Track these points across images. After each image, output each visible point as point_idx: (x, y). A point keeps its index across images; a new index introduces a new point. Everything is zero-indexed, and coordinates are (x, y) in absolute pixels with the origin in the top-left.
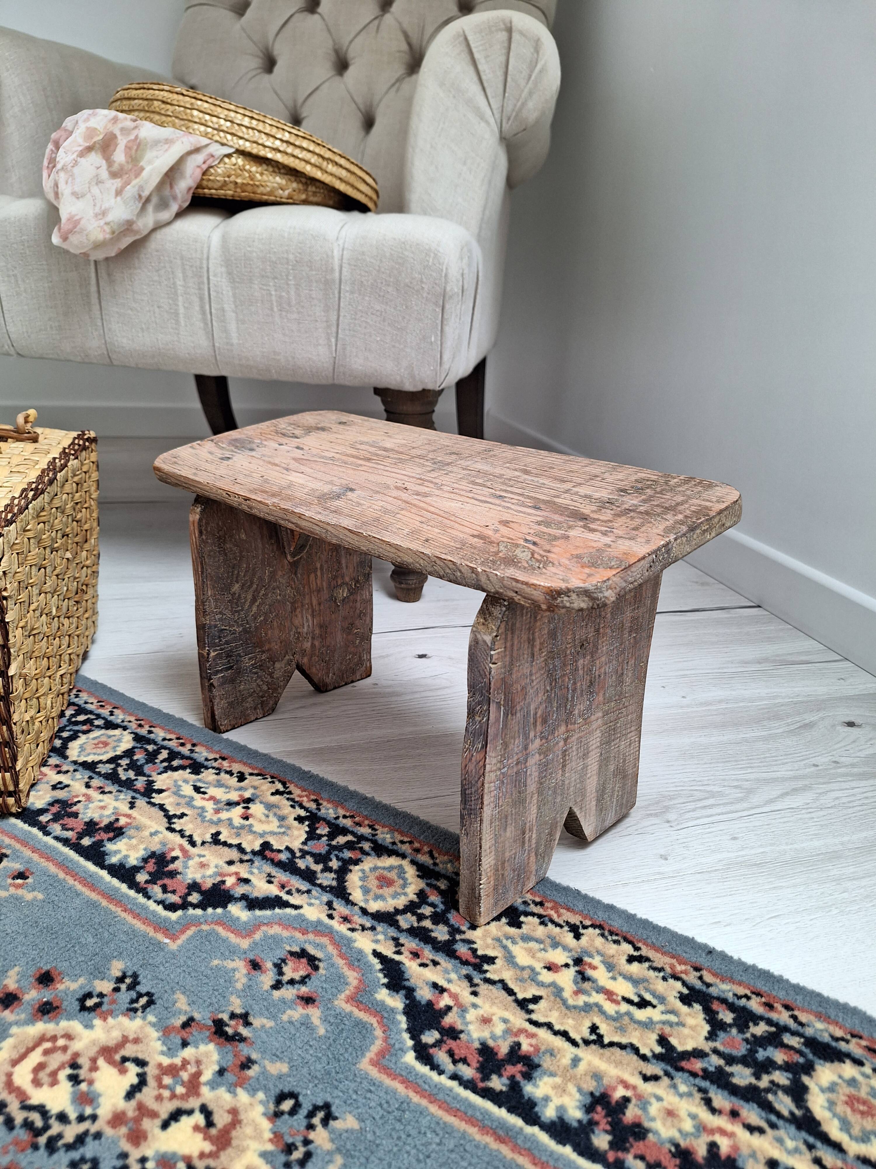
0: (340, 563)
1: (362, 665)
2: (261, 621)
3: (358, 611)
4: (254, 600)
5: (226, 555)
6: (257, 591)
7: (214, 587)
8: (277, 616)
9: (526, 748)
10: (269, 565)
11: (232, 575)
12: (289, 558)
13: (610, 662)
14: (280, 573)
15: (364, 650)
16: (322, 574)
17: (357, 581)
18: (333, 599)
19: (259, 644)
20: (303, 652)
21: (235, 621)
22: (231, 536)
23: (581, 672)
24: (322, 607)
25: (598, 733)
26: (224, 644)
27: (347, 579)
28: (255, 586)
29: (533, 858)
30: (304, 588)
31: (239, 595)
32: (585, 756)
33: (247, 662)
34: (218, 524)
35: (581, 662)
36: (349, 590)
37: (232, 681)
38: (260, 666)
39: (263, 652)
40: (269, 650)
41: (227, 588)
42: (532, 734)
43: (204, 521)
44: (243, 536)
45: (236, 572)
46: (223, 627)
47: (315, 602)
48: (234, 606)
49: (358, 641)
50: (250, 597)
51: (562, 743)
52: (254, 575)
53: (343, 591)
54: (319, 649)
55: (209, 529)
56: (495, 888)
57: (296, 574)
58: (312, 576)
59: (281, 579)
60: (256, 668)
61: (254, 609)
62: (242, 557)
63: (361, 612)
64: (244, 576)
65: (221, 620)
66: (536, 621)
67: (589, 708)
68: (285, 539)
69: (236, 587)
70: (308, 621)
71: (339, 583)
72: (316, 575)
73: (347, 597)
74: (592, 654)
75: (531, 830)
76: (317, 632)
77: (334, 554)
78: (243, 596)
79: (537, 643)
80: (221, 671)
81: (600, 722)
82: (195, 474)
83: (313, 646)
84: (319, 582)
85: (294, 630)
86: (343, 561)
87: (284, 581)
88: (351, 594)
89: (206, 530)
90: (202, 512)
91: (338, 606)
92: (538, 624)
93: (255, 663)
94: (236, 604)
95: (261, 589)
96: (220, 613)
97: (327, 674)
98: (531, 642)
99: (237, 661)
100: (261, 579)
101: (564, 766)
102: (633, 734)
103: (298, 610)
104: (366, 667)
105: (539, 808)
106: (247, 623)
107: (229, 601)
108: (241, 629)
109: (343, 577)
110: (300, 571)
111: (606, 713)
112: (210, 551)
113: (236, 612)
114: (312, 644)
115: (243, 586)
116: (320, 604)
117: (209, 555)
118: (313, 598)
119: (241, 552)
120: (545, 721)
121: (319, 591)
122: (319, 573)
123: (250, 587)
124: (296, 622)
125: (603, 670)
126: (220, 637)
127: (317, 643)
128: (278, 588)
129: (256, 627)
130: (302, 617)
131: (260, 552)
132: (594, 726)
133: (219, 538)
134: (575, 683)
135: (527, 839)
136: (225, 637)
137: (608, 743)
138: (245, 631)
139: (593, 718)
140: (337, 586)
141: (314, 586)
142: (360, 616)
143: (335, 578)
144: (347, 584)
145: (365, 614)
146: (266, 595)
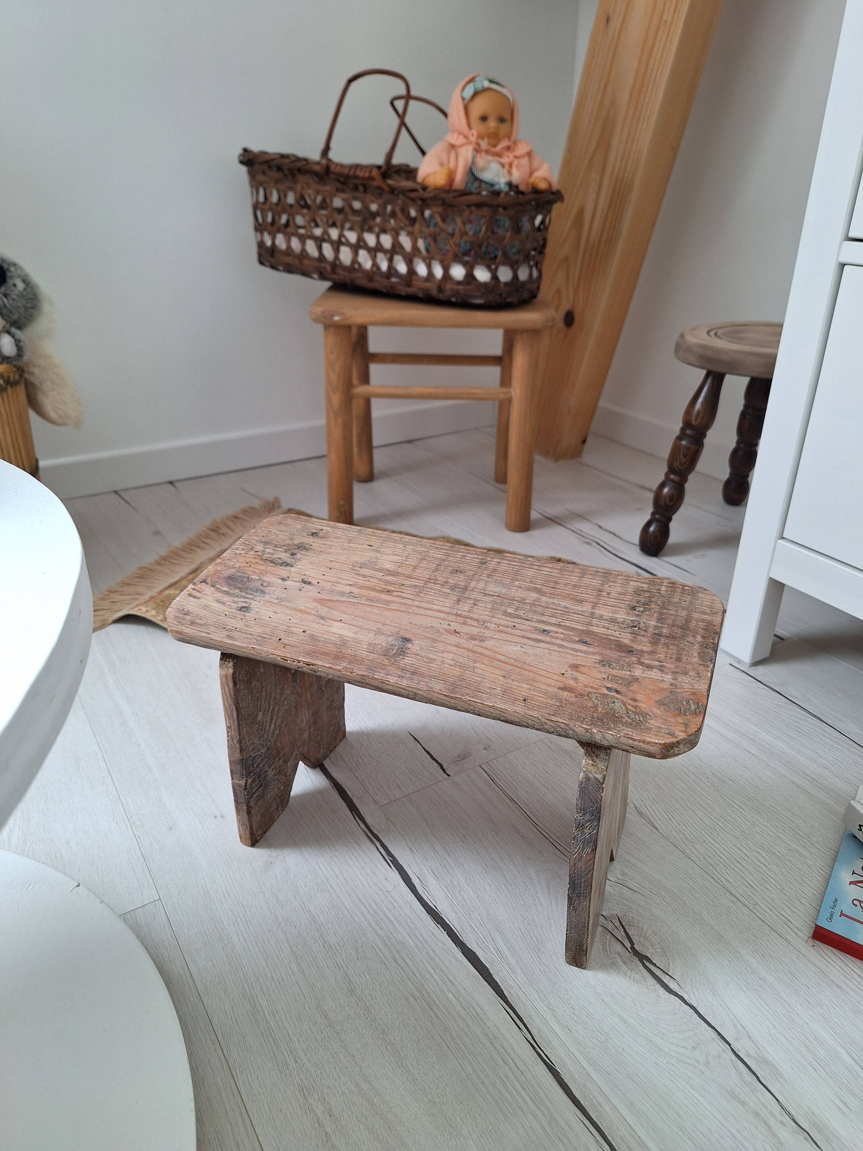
1: (340, 729)
2: (277, 734)
4: (272, 718)
6: (273, 711)
8: (286, 723)
11: (257, 707)
14: (286, 686)
15: (340, 717)
18: (319, 688)
19: (277, 753)
20: (304, 744)
21: (261, 745)
26: (256, 768)
28: (271, 707)
30: (301, 689)
31: (263, 721)
33: (270, 774)
34: (246, 670)
37: (262, 796)
38: (279, 772)
39: (280, 759)
40: (283, 754)
41: (255, 720)
43: (237, 673)
45: (259, 703)
46: (254, 754)
47: (309, 696)
48: (260, 732)
49: (336, 713)
50: (269, 718)
52: (270, 698)
54: (314, 734)
57: (296, 681)
59: (287, 691)
60: (276, 775)
61: (272, 726)
62: (262, 688)
64: (265, 703)
65: (252, 749)
69: (260, 716)
70: (305, 715)
76: (312, 720)
78: (265, 720)
80: (255, 792)
82: (229, 637)
83: (309, 734)
85: (297, 728)
89: (239, 680)
90: (235, 667)
91: (323, 690)
93: (276, 771)
94: (261, 729)
95: (275, 707)
96: (251, 744)
99: (265, 777)
100: (275, 699)
103: (299, 710)
104: (343, 730)
106: (269, 741)
107: (257, 730)
108: (265, 749)
113: (261, 736)
114: (309, 732)
115: (264, 711)
116: (312, 697)
117: (241, 699)
118: (308, 694)
123: (269, 710)
124: (299, 720)
126: (253, 764)
127: (312, 730)
129: (274, 742)
130: (302, 714)
133: (247, 681)
136: (255, 762)
138: (268, 749)
141: (307, 684)
145: (340, 688)
146: (279, 710)
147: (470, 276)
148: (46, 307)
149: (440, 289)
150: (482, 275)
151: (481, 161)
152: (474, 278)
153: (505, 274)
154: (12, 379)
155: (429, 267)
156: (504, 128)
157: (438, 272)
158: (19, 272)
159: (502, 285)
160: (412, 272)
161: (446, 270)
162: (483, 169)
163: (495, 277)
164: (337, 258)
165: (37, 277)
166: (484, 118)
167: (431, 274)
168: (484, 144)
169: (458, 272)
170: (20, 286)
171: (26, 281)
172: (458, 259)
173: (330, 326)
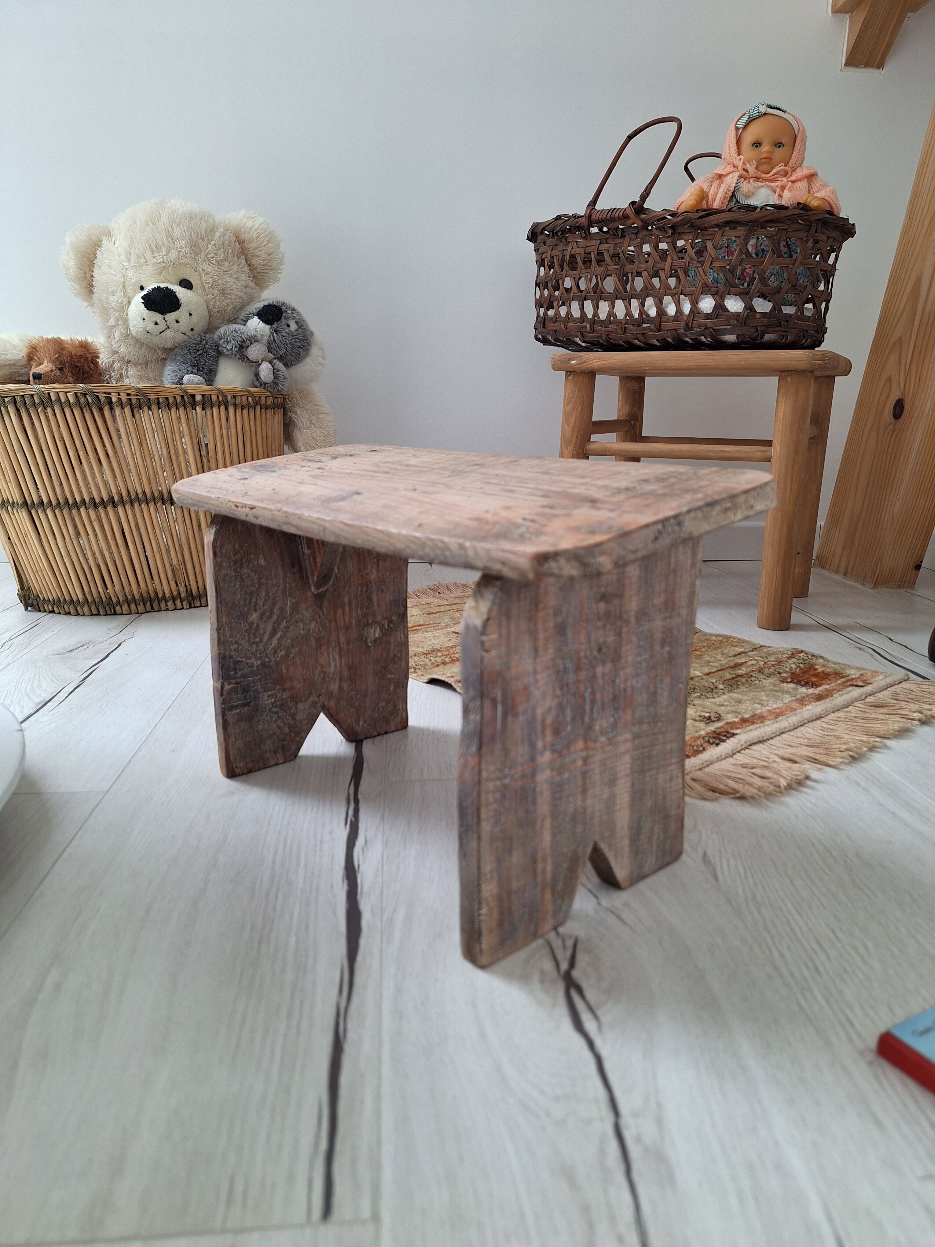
0: (370, 599)
1: (397, 715)
2: (282, 656)
3: (391, 655)
4: (274, 632)
5: (243, 580)
6: (277, 623)
7: (229, 614)
8: (300, 652)
9: (533, 759)
10: (291, 595)
11: (250, 603)
12: (313, 589)
13: (638, 675)
14: (303, 605)
15: (399, 698)
16: (350, 610)
17: (391, 621)
18: (362, 639)
19: (280, 680)
20: (330, 694)
21: (253, 654)
22: (249, 561)
23: (600, 681)
24: (351, 646)
25: (627, 759)
26: (240, 677)
27: (379, 618)
28: (275, 617)
29: (548, 896)
30: (330, 623)
31: (258, 625)
32: (612, 782)
33: (266, 699)
34: (234, 547)
35: (599, 670)
36: (381, 630)
37: (249, 719)
38: (281, 705)
39: (284, 690)
40: (291, 688)
41: (244, 616)
42: (540, 744)
43: (219, 542)
44: (262, 562)
45: (254, 600)
46: (239, 659)
47: (342, 639)
48: (252, 636)
49: (392, 688)
50: (269, 628)
51: (580, 762)
52: (274, 604)
53: (375, 631)
54: (348, 693)
55: (224, 551)
56: (501, 924)
57: (321, 607)
58: (339, 611)
59: (304, 612)
60: (276, 707)
61: (275, 642)
62: (260, 584)
63: (395, 655)
64: (263, 605)
65: (236, 650)
66: (537, 609)
67: (614, 726)
68: (308, 569)
69: (254, 617)
70: (335, 660)
71: (370, 621)
72: (344, 611)
73: (380, 638)
74: (614, 661)
75: (544, 860)
76: (346, 673)
77: (364, 589)
78: (262, 626)
79: (541, 636)
80: (237, 707)
81: (629, 745)
83: (341, 688)
84: (347, 619)
85: (319, 668)
86: (375, 599)
87: (308, 615)
88: (384, 634)
89: (221, 552)
90: (216, 533)
91: (369, 647)
92: (541, 614)
93: (275, 702)
94: (254, 634)
95: (282, 620)
96: (237, 643)
97: (358, 721)
98: (533, 633)
99: (255, 697)
100: (282, 610)
101: (584, 791)
102: (674, 767)
103: (324, 647)
104: (402, 718)
105: (554, 835)
106: (267, 656)
107: (246, 631)
108: (259, 662)
109: (374, 615)
110: (325, 605)
111: (636, 736)
112: (226, 575)
113: (254, 643)
114: (340, 686)
115: (262, 615)
116: (348, 643)
117: (224, 579)
118: (341, 635)
119: (259, 579)
120: (557, 732)
121: (347, 628)
122: (347, 609)
123: (270, 617)
124: (322, 660)
125: (629, 684)
126: (235, 669)
127: (345, 686)
128: (302, 621)
129: (276, 662)
130: (328, 655)
131: (281, 580)
132: (622, 748)
133: (236, 562)
134: (593, 693)
135: (539, 870)
136: (240, 669)
137: (642, 772)
138: (264, 664)
139: (620, 738)
140: (367, 625)
141: (341, 623)
142: (394, 660)
143: (365, 615)
144: (379, 623)
145: (400, 659)
146: (287, 628)
147: (720, 308)
148: (314, 351)
149: (688, 328)
150: (734, 305)
151: (746, 187)
152: (725, 309)
153: (762, 306)
154: (263, 400)
155: (678, 304)
156: (779, 153)
157: (687, 308)
158: (295, 315)
159: (758, 316)
160: (661, 312)
161: (694, 303)
162: (748, 196)
163: (749, 308)
164: (596, 314)
165: (313, 325)
166: (757, 144)
167: (679, 311)
168: (752, 170)
169: (707, 304)
170: (293, 327)
171: (300, 323)
172: (706, 290)
173: (570, 373)
